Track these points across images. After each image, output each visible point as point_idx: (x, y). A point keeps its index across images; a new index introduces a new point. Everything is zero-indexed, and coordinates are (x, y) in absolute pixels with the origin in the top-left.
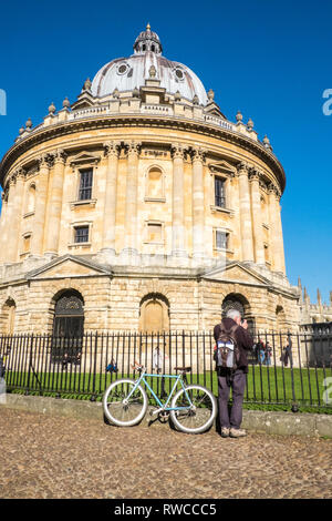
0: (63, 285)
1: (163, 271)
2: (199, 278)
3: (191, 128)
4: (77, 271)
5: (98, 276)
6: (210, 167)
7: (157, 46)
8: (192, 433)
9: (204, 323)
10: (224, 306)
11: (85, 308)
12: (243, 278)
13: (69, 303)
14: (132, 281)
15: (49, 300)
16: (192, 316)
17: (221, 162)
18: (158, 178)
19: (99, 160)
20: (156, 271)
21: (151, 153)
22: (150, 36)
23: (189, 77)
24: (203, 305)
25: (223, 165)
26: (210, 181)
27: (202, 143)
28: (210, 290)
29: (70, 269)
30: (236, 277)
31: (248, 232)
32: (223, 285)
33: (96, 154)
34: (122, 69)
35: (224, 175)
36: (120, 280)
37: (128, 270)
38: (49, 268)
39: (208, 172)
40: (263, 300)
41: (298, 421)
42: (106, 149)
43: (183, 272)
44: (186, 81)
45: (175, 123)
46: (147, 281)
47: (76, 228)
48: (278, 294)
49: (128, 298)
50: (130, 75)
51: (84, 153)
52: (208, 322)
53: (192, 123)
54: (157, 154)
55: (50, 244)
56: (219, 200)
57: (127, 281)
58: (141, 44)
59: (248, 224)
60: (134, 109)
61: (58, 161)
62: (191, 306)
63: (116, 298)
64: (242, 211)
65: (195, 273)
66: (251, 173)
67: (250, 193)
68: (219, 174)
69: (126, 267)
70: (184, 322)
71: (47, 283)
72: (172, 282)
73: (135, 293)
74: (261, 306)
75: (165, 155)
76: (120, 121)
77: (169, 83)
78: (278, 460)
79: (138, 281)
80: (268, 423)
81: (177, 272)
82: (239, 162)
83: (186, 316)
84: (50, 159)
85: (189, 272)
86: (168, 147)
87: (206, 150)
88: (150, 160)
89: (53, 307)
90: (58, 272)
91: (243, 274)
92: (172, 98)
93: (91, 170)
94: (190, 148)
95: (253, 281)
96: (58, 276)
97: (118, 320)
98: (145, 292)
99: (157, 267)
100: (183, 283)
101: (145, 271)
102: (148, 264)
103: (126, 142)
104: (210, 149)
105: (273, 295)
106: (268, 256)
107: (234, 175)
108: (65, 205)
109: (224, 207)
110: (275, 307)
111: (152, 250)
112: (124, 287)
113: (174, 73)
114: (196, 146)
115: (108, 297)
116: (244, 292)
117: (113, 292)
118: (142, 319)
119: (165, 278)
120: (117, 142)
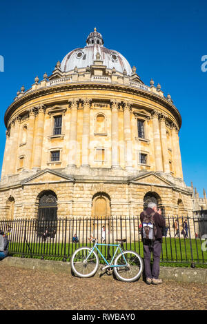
0: (44, 188)
1: (106, 178)
2: (128, 182)
3: (123, 89)
4: (53, 179)
5: (66, 182)
6: (134, 113)
7: (101, 41)
8: (128, 282)
9: (132, 211)
10: (144, 200)
11: (58, 202)
12: (157, 182)
13: (48, 199)
14: (87, 185)
15: (36, 197)
16: (125, 206)
17: (141, 110)
18: (102, 121)
19: (66, 110)
20: (102, 178)
21: (98, 106)
22: (96, 34)
23: (120, 59)
24: (132, 200)
25: (142, 112)
26: (134, 122)
27: (129, 99)
28: (135, 190)
29: (48, 178)
30: (152, 181)
31: (159, 153)
32: (144, 187)
33: (64, 107)
34: (79, 55)
35: (143, 118)
36: (80, 185)
37: (84, 178)
38: (35, 177)
39: (133, 117)
40: (170, 196)
41: (195, 273)
42: (70, 103)
43: (119, 179)
44: (118, 61)
45: (113, 87)
46: (96, 185)
47: (52, 152)
48: (179, 192)
49: (85, 196)
50: (84, 58)
51: (56, 106)
52: (135, 210)
53: (123, 87)
54: (101, 106)
55: (36, 162)
56: (141, 133)
57: (84, 185)
58: (91, 40)
59: (159, 148)
60: (87, 79)
61: (41, 111)
62: (124, 200)
63: (77, 196)
64: (155, 140)
65: (126, 179)
66: (160, 117)
67: (160, 129)
68: (140, 118)
69: (83, 176)
70: (120, 210)
71: (34, 186)
72: (112, 185)
73: (89, 192)
74: (168, 199)
75: (107, 106)
76: (79, 86)
77: (108, 62)
78: (184, 299)
79: (90, 185)
80: (176, 275)
81: (115, 179)
82: (153, 110)
83: (121, 206)
84: (36, 110)
85: (122, 179)
86: (108, 102)
87: (131, 103)
88: (97, 110)
89: (38, 201)
90: (41, 180)
91: (157, 179)
92: (110, 72)
93: (61, 116)
94: (122, 102)
95: (162, 184)
96: (41, 182)
97: (79, 209)
98: (96, 191)
99: (102, 176)
100: (119, 185)
101: (95, 178)
102: (96, 174)
103: (82, 99)
104: (134, 102)
105: (175, 192)
106: (171, 168)
107: (149, 118)
108: (45, 138)
109: (143, 137)
110: (177, 200)
111: (100, 165)
112: (82, 189)
113: (111, 57)
114: (125, 101)
115: (72, 195)
116: (157, 191)
117: (75, 192)
118: (93, 208)
119: (108, 182)
120: (77, 99)
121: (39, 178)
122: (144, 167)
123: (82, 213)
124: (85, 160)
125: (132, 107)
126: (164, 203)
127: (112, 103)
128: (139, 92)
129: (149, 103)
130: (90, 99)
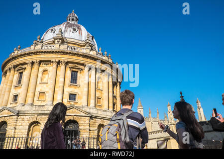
0: (2, 120)
1: (40, 112)
3: (61, 53)
5: (13, 115)
11: (7, 129)
12: (77, 113)
14: (27, 117)
19: (25, 68)
20: (37, 112)
21: (45, 64)
23: (80, 30)
25: (76, 66)
26: (69, 73)
27: (64, 58)
29: (5, 113)
30: (73, 112)
31: (85, 93)
35: (76, 70)
36: (22, 117)
37: (26, 112)
45: (53, 52)
46: (33, 116)
49: (24, 124)
50: (54, 32)
51: (20, 66)
54: (47, 64)
56: (74, 80)
57: (25, 117)
61: (12, 70)
63: (19, 124)
68: (74, 70)
69: (25, 111)
72: (43, 116)
73: (27, 122)
74: (86, 125)
75: (50, 64)
79: (29, 117)
81: (45, 112)
82: (84, 64)
86: (50, 61)
87: (66, 61)
88: (43, 67)
90: (2, 114)
91: (77, 111)
93: (22, 72)
94: (59, 61)
95: (82, 114)
96: (1, 116)
97: (18, 133)
98: (31, 121)
99: (38, 110)
101: (33, 112)
102: (34, 109)
103: (34, 61)
104: (69, 60)
105: (96, 119)
106: (100, 103)
107: (82, 70)
108: (12, 87)
109: (76, 83)
110: (97, 124)
111: (40, 103)
112: (23, 119)
113: (72, 30)
114: (62, 60)
115: (15, 124)
116: (76, 119)
117: (18, 122)
118: (30, 132)
119: (40, 114)
120: (31, 61)
122: (73, 103)
123: (21, 136)
124: (29, 100)
125: (67, 63)
126: (81, 128)
127: (53, 62)
128: (73, 53)
129: (81, 60)
130: (39, 60)
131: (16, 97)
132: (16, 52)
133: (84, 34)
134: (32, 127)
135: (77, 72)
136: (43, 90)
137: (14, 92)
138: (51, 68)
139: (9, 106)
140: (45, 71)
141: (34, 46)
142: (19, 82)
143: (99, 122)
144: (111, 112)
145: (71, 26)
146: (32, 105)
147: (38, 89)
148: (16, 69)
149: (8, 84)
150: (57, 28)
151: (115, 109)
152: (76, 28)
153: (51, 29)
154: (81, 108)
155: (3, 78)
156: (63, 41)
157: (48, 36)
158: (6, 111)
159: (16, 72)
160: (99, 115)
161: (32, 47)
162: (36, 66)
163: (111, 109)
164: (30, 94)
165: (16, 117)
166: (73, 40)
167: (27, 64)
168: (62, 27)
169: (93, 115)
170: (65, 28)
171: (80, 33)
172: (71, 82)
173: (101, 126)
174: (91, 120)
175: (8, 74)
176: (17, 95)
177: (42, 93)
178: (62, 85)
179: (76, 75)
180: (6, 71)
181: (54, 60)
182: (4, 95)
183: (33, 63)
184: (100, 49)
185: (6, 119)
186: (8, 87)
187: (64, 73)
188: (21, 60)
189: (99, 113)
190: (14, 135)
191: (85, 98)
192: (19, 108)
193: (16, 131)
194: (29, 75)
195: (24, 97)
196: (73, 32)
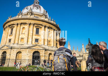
1: (21, 47)
3: (31, 19)
9: (28, 57)
10: (33, 54)
12: (39, 48)
14: (15, 49)
15: (2, 53)
16: (26, 56)
17: (38, 25)
19: (14, 27)
20: (20, 47)
21: (23, 25)
23: (40, 8)
24: (28, 54)
25: (38, 26)
26: (35, 29)
28: (30, 50)
30: (37, 48)
32: (34, 50)
34: (26, 8)
35: (38, 28)
36: (13, 49)
39: (35, 27)
43: (25, 47)
46: (18, 49)
49: (14, 53)
51: (12, 26)
57: (14, 49)
61: (8, 27)
62: (26, 54)
63: (12, 53)
66: (45, 27)
68: (37, 27)
69: (15, 47)
70: (24, 57)
71: (2, 50)
72: (23, 49)
73: (16, 52)
74: (43, 53)
76: (18, 19)
77: (35, 10)
81: (24, 47)
82: (42, 25)
85: (26, 47)
88: (23, 26)
89: (3, 55)
93: (13, 29)
94: (30, 23)
95: (41, 48)
96: (4, 49)
98: (18, 51)
99: (20, 46)
100: (25, 49)
101: (18, 47)
102: (19, 46)
104: (35, 23)
105: (48, 51)
106: (50, 43)
107: (41, 27)
108: (8, 36)
109: (38, 34)
110: (48, 53)
111: (21, 43)
112: (14, 51)
113: (36, 8)
114: (32, 23)
115: (10, 52)
116: (39, 51)
117: (11, 52)
118: (17, 56)
119: (22, 48)
120: (17, 23)
121: (3, 48)
122: (37, 43)
123: (13, 58)
124: (16, 42)
125: (34, 24)
126: (41, 55)
127: (27, 24)
128: (37, 20)
129: (41, 23)
130: (20, 23)
131: (10, 40)
132: (10, 19)
133: (42, 10)
134: (18, 54)
135: (39, 28)
136: (23, 37)
137: (9, 38)
138: (26, 27)
139: (7, 44)
140: (23, 28)
141: (18, 16)
142: (12, 33)
143: (49, 52)
144: (55, 48)
145: (36, 6)
146: (18, 44)
147: (20, 37)
148: (10, 27)
149: (6, 34)
150: (29, 7)
151: (57, 46)
152: (38, 7)
153: (26, 7)
154: (41, 46)
155: (4, 31)
156: (32, 14)
157: (25, 11)
158: (6, 47)
159: (10, 28)
160: (49, 49)
161: (17, 16)
162: (19, 25)
163: (55, 46)
164: (17, 39)
165: (10, 49)
166: (37, 13)
167: (15, 24)
168: (32, 6)
169: (46, 49)
170: (33, 7)
171: (40, 10)
172: (36, 34)
173: (50, 54)
174: (46, 51)
175: (6, 29)
176: (11, 39)
177: (22, 39)
178: (32, 35)
179: (39, 30)
180: (5, 28)
181: (28, 23)
182: (4, 39)
183: (18, 24)
184: (50, 17)
185: (6, 50)
186: (6, 36)
187: (33, 29)
188: (12, 23)
189: (50, 48)
190: (10, 57)
191: (43, 41)
192: (11, 45)
193: (11, 56)
194: (16, 30)
195: (14, 40)
196: (37, 9)
